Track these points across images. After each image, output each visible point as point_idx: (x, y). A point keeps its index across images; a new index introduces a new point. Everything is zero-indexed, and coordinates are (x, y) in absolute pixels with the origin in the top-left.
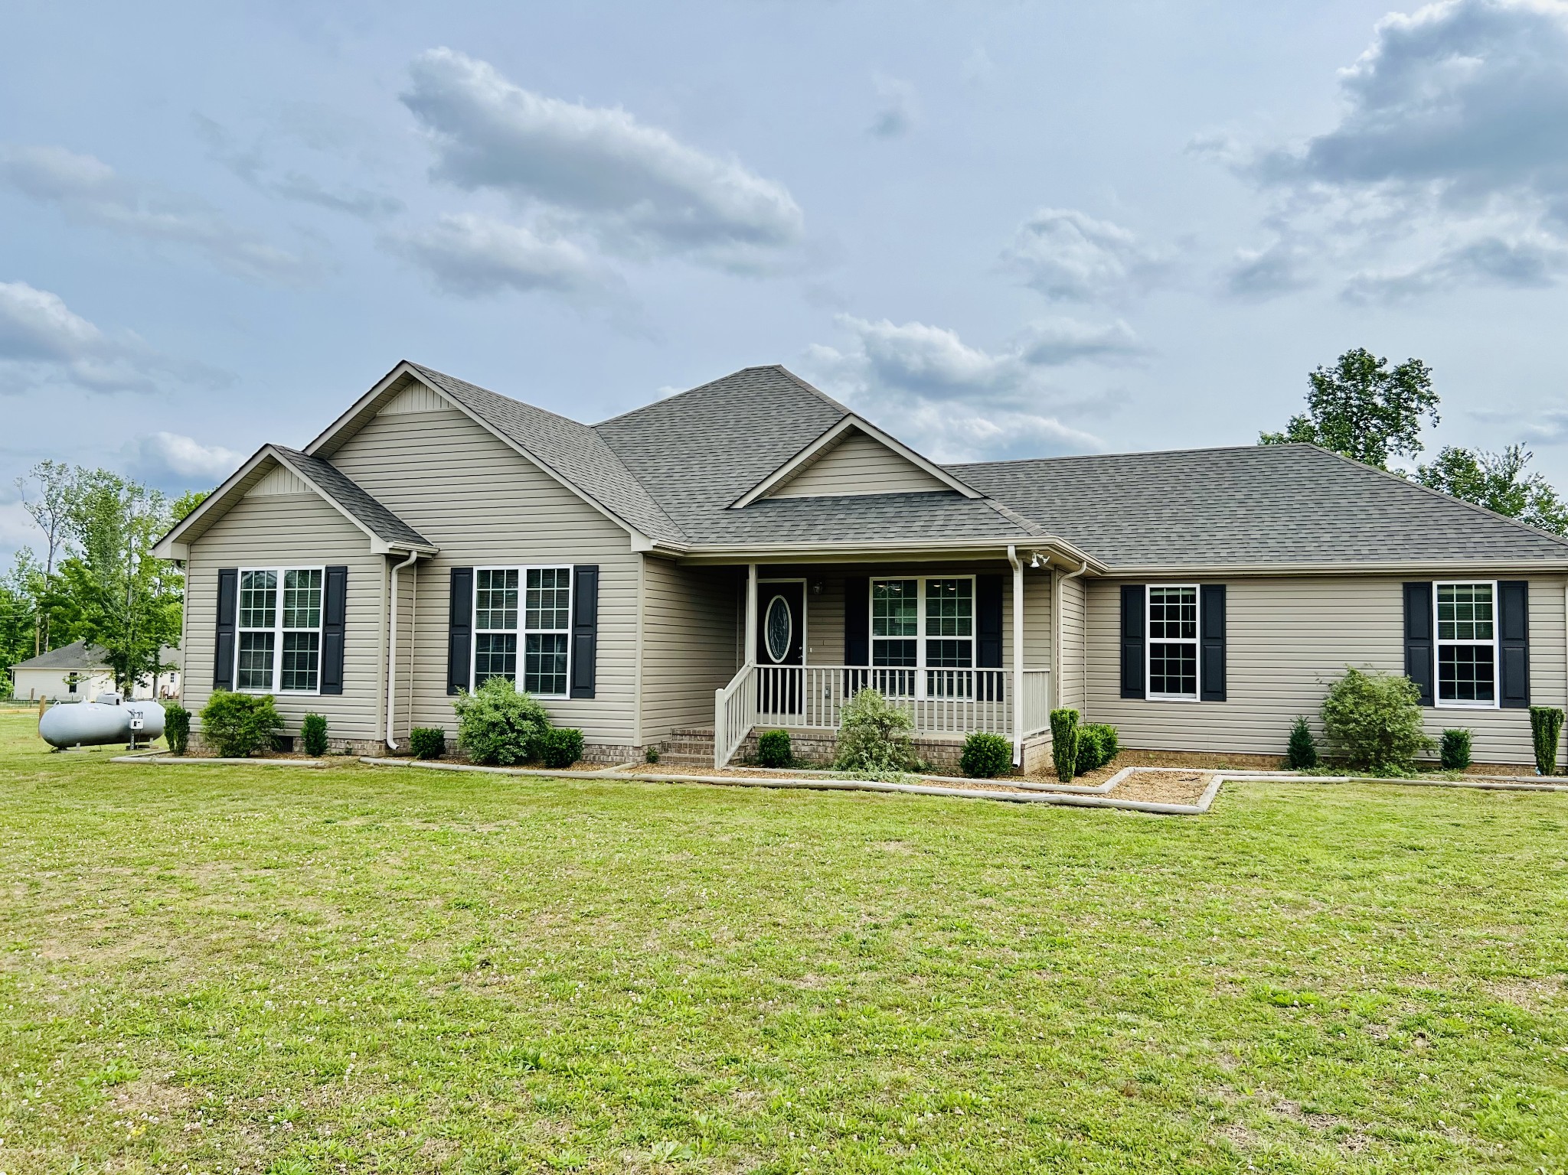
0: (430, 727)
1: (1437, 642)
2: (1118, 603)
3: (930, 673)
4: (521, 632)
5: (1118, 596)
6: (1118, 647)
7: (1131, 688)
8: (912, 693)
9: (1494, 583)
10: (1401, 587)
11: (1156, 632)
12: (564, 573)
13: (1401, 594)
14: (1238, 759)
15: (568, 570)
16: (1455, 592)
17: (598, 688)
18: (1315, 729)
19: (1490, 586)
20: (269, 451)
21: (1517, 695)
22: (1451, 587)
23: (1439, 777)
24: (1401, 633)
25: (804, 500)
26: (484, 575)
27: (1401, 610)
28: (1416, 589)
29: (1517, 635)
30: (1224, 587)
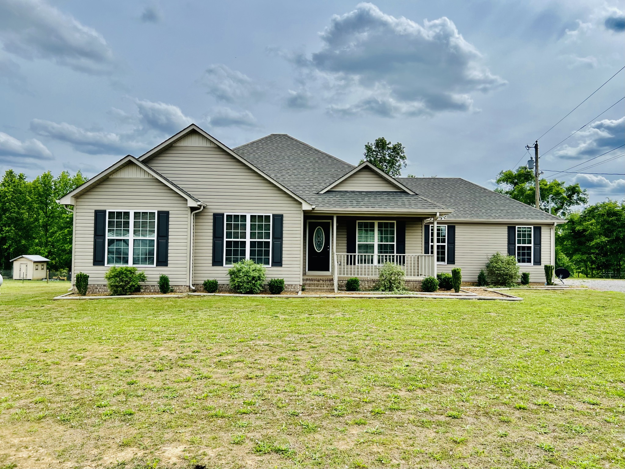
0: (211, 279)
1: (517, 245)
3: (379, 256)
4: (248, 240)
8: (372, 263)
9: (532, 227)
10: (507, 227)
12: (268, 217)
13: (507, 230)
15: (270, 216)
16: (522, 229)
19: (531, 228)
20: (129, 158)
21: (538, 262)
22: (520, 228)
23: (522, 287)
24: (507, 242)
25: (347, 192)
26: (229, 217)
27: (507, 235)
28: (511, 228)
29: (538, 243)
30: (455, 226)
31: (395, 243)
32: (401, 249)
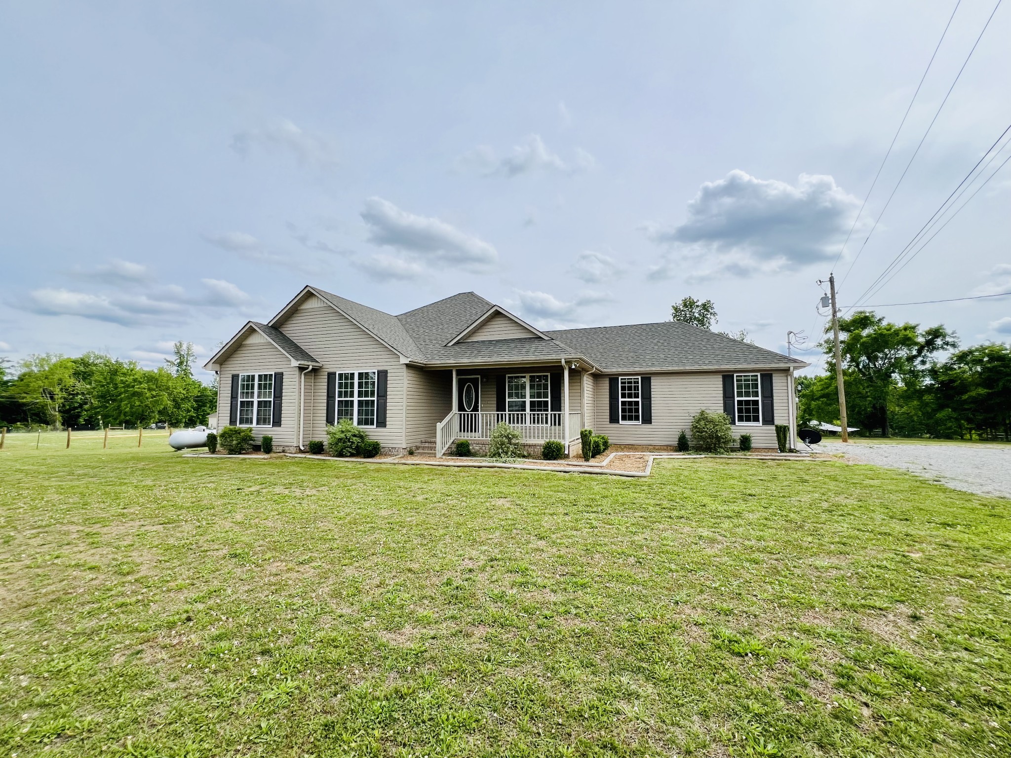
0: (317, 440)
1: (736, 399)
2: (608, 385)
3: (531, 415)
4: (356, 399)
5: (608, 382)
6: (608, 402)
7: (614, 419)
8: (523, 423)
9: (759, 374)
10: (721, 376)
11: (623, 396)
12: (373, 374)
13: (721, 379)
14: (657, 447)
15: (375, 373)
16: (743, 378)
17: (388, 423)
18: (689, 434)
19: (757, 376)
20: (251, 325)
21: (768, 420)
22: (741, 376)
23: (739, 454)
24: (722, 395)
25: (476, 341)
26: (340, 375)
27: (722, 386)
28: (727, 378)
29: (768, 396)
30: (651, 377)
31: (549, 399)
32: (557, 405)
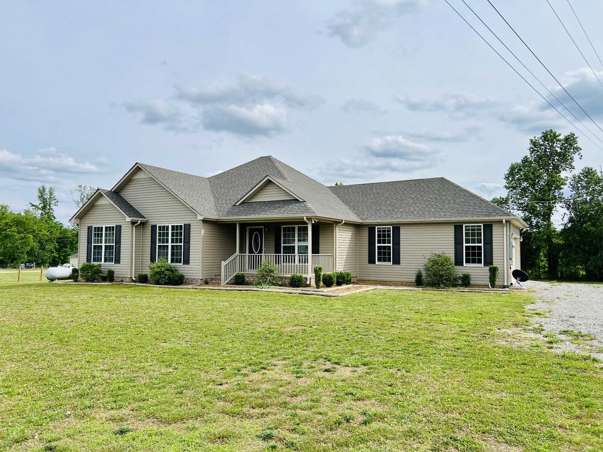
0: (144, 273)
1: (465, 245)
2: (368, 233)
4: (170, 244)
5: (368, 230)
6: (367, 247)
7: (372, 261)
8: (294, 263)
9: (482, 225)
10: (453, 227)
11: (379, 242)
12: (181, 226)
13: (453, 229)
14: (404, 283)
15: (182, 225)
16: (470, 228)
17: (190, 261)
18: (424, 273)
19: (481, 226)
20: (100, 191)
21: (489, 262)
22: (469, 226)
24: (453, 242)
25: (256, 202)
26: (160, 227)
27: (453, 234)
28: (458, 227)
29: (489, 242)
30: (399, 227)
32: (316, 249)
